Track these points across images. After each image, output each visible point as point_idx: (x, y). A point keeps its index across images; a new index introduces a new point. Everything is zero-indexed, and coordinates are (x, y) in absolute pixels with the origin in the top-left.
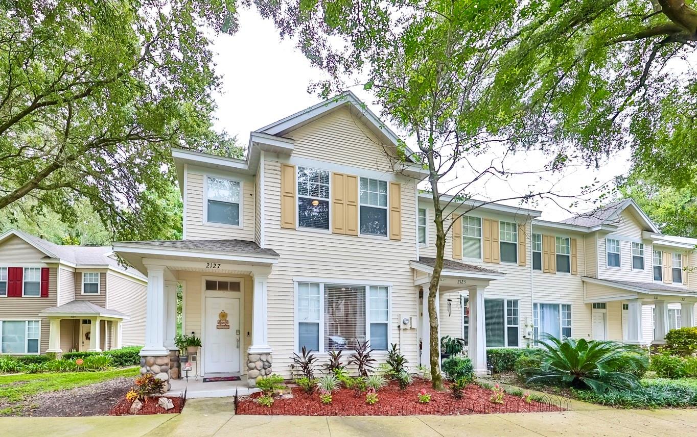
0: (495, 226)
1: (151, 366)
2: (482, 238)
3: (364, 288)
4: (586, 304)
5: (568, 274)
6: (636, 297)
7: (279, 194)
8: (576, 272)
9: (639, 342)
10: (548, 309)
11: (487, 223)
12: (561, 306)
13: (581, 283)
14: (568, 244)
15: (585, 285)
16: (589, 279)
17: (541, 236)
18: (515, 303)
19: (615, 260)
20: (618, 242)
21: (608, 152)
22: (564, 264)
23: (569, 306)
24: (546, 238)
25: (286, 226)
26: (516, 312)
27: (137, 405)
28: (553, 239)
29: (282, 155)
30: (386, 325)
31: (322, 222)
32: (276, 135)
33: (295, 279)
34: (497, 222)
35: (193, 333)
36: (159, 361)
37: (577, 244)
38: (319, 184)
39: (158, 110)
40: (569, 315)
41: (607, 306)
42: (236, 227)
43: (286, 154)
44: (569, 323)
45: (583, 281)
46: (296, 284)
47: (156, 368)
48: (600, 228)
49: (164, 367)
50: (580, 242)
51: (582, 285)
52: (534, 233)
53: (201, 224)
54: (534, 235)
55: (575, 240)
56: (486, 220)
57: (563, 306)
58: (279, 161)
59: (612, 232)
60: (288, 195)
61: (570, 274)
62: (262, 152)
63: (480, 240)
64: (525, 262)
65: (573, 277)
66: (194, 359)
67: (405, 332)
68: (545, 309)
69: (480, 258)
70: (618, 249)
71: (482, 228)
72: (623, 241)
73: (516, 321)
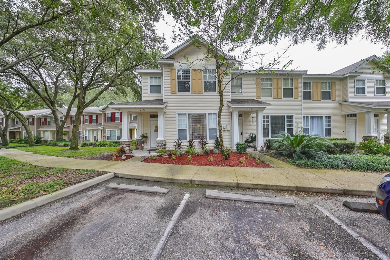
0: (279, 81)
1: (123, 145)
2: (272, 87)
3: (206, 114)
4: (342, 115)
5: (330, 100)
6: (370, 110)
7: (170, 80)
8: (335, 99)
9: (371, 135)
10: (316, 119)
11: (275, 81)
12: (324, 117)
13: (339, 104)
14: (329, 85)
15: (341, 106)
16: (343, 102)
17: (312, 82)
18: (292, 117)
19: (362, 91)
20: (364, 81)
21: (351, 33)
22: (326, 96)
23: (330, 117)
24: (315, 84)
25: (173, 92)
26: (292, 121)
27: (115, 157)
28: (319, 84)
29: (170, 65)
30: (216, 129)
31: (187, 89)
32: (167, 58)
33: (176, 112)
34: (281, 79)
35: (146, 133)
36: (126, 143)
37: (336, 84)
38: (186, 74)
39: (139, 55)
40: (330, 122)
41: (357, 116)
42: (160, 94)
43: (172, 65)
44: (330, 125)
45: (340, 104)
46: (177, 115)
47: (125, 146)
48: (349, 74)
49: (127, 145)
50: (338, 84)
51: (339, 106)
52: (304, 81)
53: (148, 94)
54: (304, 83)
55: (335, 83)
56: (274, 79)
57: (326, 117)
58: (170, 68)
59: (359, 76)
60: (173, 80)
61: (331, 100)
62: (163, 66)
63: (271, 88)
64: (298, 97)
65: (333, 102)
66: (146, 143)
67: (224, 132)
68: (314, 119)
69: (271, 97)
70: (364, 85)
71: (272, 83)
72: (367, 80)
73: (292, 125)
